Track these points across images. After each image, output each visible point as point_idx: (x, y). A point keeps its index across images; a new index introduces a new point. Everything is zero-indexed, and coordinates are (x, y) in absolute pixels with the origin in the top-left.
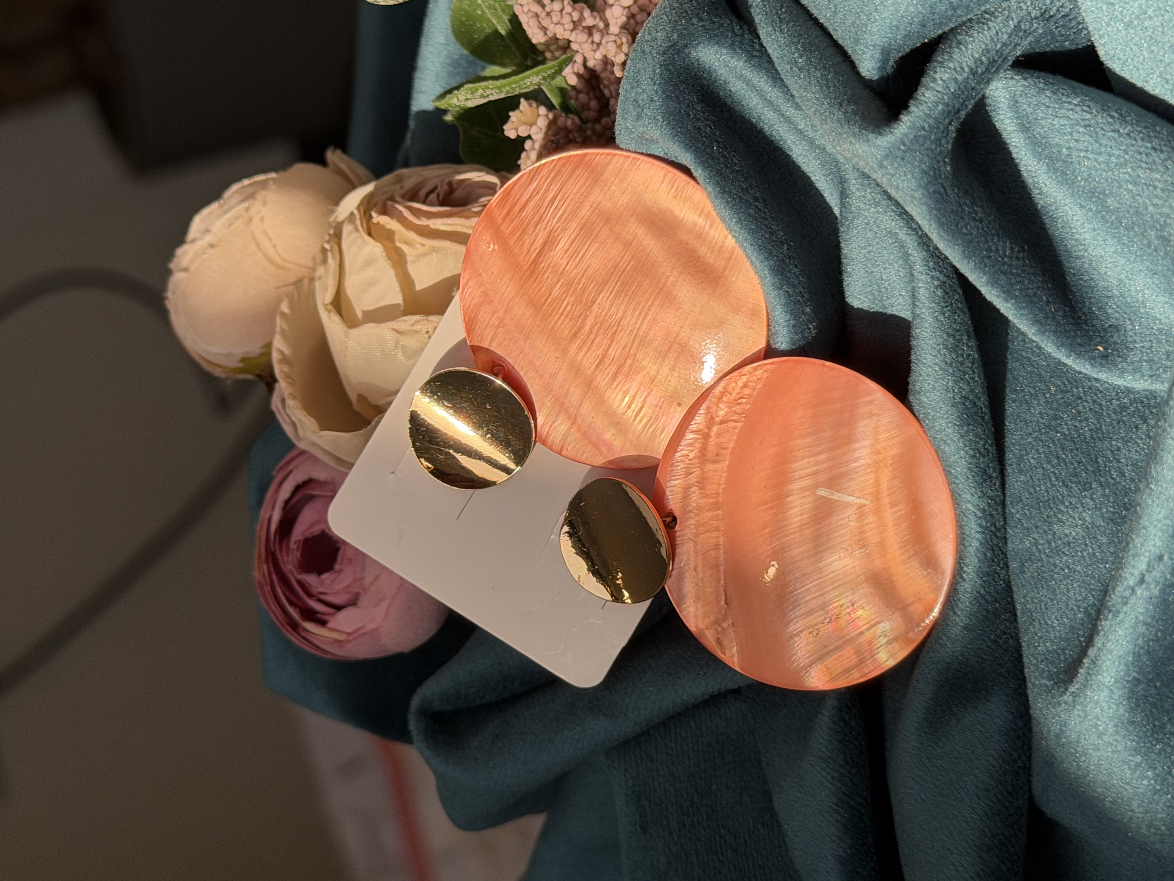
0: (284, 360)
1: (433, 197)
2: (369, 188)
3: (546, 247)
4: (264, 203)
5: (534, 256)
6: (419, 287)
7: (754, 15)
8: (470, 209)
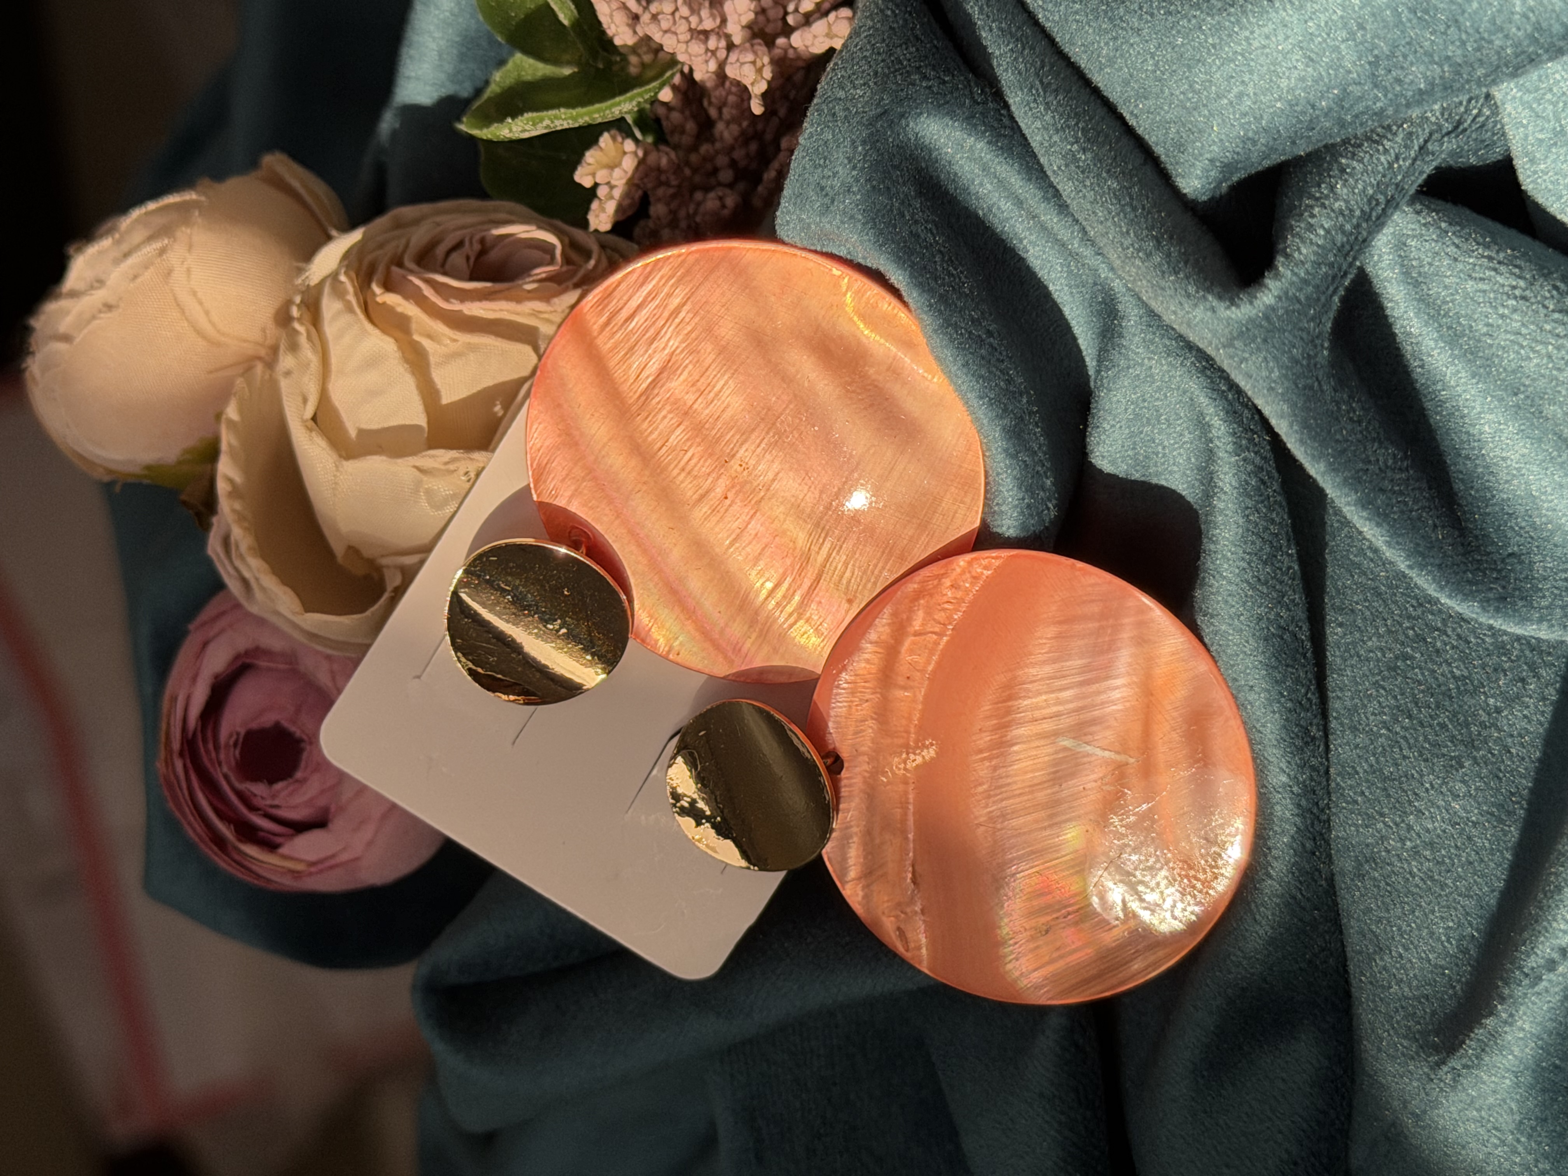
0: (235, 493)
1: (457, 259)
2: (356, 236)
3: (665, 375)
4: (190, 248)
5: (644, 386)
6: (445, 400)
7: (999, 71)
8: (521, 286)
